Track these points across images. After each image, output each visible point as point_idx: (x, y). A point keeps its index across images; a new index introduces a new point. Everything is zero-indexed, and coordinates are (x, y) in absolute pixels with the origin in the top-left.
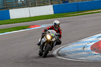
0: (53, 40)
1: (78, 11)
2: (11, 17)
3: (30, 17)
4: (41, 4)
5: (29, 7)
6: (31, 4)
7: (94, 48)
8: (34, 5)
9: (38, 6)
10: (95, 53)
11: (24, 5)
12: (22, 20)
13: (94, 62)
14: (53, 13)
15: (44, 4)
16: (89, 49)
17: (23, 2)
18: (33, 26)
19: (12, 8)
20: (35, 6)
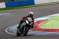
1: (20, 6)
15: (0, 2)
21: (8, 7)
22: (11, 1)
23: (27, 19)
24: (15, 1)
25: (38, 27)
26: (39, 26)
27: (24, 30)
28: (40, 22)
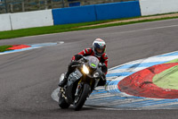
0: (95, 76)
1: (97, 20)
3: (12, 31)
4: (31, 8)
6: (14, 7)
7: (123, 86)
8: (18, 9)
9: (26, 11)
11: (1, 9)
13: (125, 111)
15: (37, 8)
18: (17, 46)
20: (20, 11)
21: (62, 22)
22: (71, 5)
23: (86, 61)
24: (81, 5)
25: (150, 85)
26: (154, 80)
27: (76, 94)
28: (157, 70)
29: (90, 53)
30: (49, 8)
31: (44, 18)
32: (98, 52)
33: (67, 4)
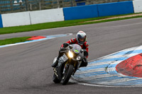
0: (77, 59)
1: (99, 16)
2: (5, 25)
3: (31, 25)
4: (45, 7)
5: (30, 10)
6: (33, 6)
7: (120, 68)
8: (36, 8)
9: (42, 9)
10: (121, 75)
11: (23, 8)
12: (20, 30)
14: (63, 20)
15: (51, 7)
16: (114, 69)
17: (21, 3)
18: (35, 37)
19: (6, 12)
20: (38, 9)
21: (71, 18)
22: (78, 5)
23: (71, 48)
24: (86, 5)
27: (64, 73)
29: (74, 42)
30: (61, 7)
31: (57, 15)
32: (80, 41)
33: (75, 4)
